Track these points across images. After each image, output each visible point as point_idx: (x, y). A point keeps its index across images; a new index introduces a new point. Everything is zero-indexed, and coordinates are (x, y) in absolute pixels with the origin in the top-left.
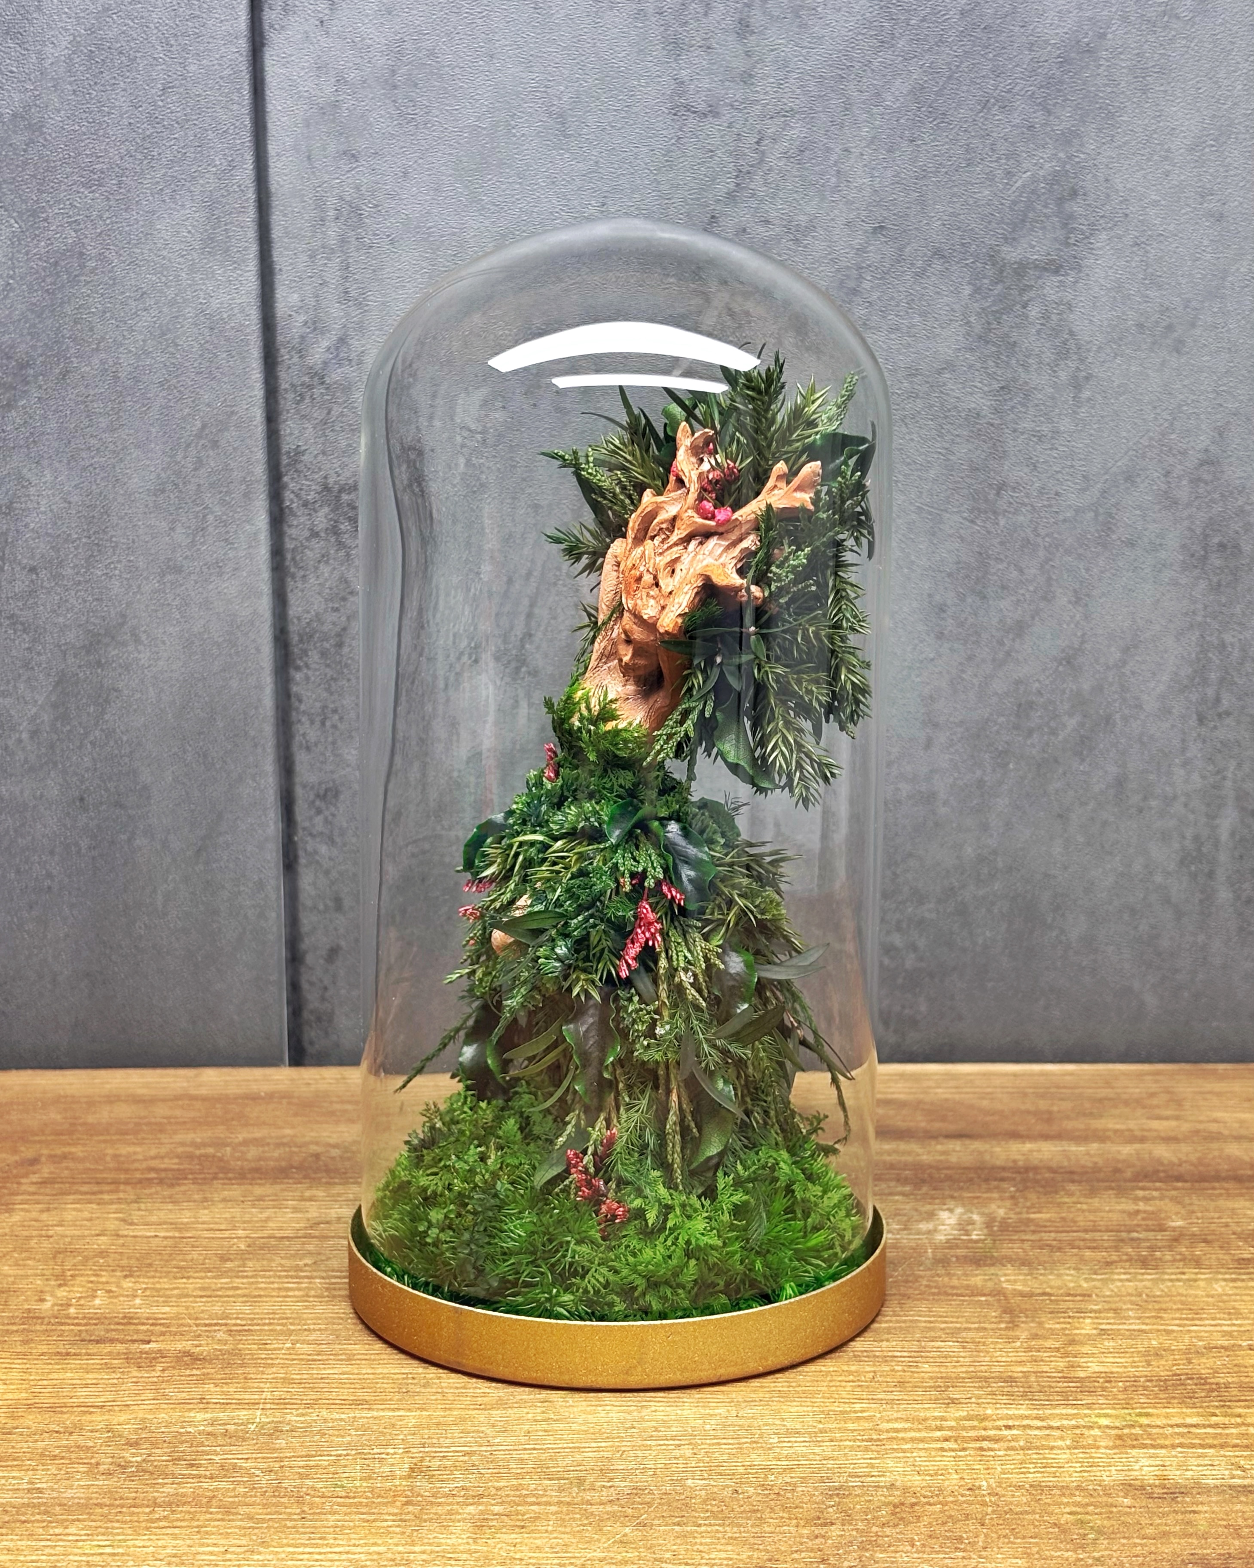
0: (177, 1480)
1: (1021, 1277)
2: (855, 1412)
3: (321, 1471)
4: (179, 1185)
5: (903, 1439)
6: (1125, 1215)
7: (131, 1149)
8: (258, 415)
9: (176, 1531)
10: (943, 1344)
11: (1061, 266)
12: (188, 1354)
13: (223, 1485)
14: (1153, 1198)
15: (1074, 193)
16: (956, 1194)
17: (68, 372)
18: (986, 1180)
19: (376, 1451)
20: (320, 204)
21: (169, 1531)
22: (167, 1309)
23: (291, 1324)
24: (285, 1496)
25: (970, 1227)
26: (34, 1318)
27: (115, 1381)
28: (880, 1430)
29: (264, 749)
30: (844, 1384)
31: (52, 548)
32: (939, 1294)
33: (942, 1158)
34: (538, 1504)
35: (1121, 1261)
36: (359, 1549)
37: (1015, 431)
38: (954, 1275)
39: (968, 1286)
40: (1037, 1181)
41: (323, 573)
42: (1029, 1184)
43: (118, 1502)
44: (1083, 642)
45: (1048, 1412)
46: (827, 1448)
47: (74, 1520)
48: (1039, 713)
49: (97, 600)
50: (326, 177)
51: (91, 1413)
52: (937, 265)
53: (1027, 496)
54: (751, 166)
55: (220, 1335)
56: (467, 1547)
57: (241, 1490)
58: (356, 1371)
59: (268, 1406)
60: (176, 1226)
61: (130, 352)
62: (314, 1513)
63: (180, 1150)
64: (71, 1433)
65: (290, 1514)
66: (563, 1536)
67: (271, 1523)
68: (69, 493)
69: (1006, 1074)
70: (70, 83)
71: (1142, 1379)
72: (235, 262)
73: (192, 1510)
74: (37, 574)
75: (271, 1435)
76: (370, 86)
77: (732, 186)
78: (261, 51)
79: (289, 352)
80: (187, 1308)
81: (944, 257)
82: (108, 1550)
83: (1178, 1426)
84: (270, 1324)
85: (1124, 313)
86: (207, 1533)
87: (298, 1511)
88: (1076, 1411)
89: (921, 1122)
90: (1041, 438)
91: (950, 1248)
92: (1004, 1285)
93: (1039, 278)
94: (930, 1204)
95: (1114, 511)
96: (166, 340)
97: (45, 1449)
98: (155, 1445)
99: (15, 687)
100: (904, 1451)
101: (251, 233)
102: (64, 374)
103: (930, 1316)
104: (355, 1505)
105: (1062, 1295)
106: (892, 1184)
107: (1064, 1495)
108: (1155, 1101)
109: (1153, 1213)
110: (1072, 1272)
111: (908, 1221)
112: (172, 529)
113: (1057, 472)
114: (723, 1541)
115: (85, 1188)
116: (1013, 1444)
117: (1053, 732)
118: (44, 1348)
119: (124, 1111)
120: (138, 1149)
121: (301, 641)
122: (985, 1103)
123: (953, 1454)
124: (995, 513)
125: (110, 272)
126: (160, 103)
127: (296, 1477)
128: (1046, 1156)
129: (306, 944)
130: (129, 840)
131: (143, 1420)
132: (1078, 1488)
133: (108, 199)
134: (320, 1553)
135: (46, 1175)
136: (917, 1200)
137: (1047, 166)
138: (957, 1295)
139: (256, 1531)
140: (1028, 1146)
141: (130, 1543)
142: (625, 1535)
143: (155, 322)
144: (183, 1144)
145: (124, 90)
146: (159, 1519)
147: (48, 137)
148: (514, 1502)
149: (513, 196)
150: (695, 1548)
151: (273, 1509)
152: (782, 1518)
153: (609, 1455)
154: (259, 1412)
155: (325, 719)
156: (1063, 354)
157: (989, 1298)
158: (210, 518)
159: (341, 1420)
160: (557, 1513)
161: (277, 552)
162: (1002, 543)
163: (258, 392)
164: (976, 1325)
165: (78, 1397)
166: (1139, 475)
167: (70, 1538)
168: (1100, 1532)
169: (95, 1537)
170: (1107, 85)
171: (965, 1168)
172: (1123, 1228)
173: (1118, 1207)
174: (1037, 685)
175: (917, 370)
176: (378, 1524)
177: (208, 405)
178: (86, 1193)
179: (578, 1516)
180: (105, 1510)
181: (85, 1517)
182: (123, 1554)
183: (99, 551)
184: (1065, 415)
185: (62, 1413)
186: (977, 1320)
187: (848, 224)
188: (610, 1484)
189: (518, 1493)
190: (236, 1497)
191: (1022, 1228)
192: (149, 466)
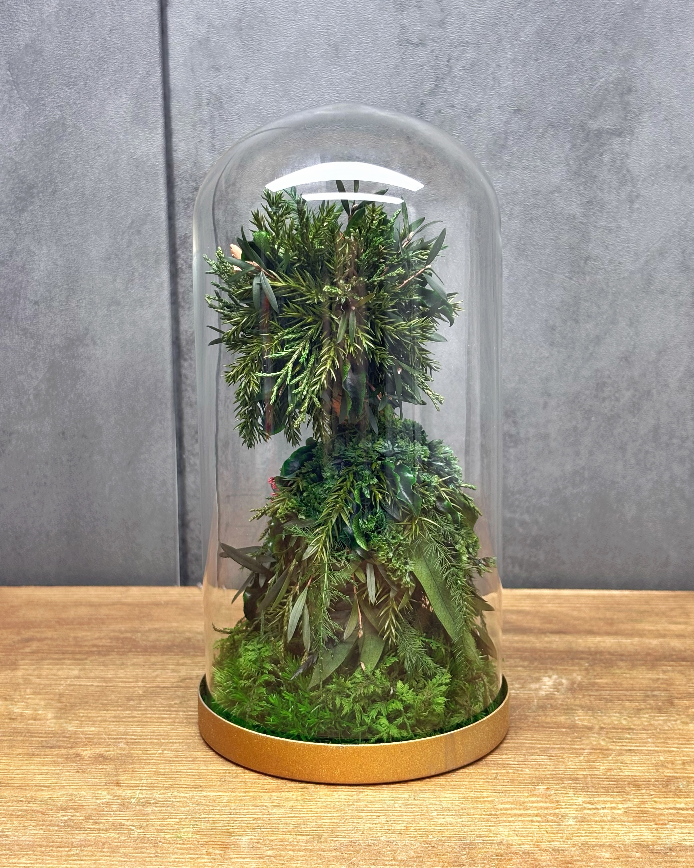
0: (86, 832)
1: (588, 718)
2: (483, 797)
3: (170, 828)
4: (109, 655)
5: (510, 814)
6: (650, 681)
7: (84, 634)
8: (163, 215)
9: (83, 862)
10: (538, 757)
11: (622, 132)
12: (102, 756)
13: (112, 835)
14: (668, 671)
15: (630, 90)
16: (554, 667)
17: (56, 191)
18: (572, 659)
19: (203, 816)
20: (198, 95)
21: (78, 862)
22: (93, 729)
23: (163, 739)
24: (147, 843)
25: (560, 687)
26: (17, 732)
27: (58, 771)
28: (497, 809)
29: (166, 405)
30: (478, 780)
31: (47, 291)
32: (538, 727)
33: (547, 645)
34: (293, 850)
35: (646, 708)
37: (595, 226)
38: (549, 715)
39: (555, 723)
40: (601, 660)
42: (596, 662)
43: (51, 844)
44: (635, 348)
45: (596, 799)
46: (465, 819)
47: (24, 855)
48: (609, 389)
49: (73, 320)
50: (202, 81)
51: (43, 790)
52: (551, 131)
53: (603, 264)
54: (444, 75)
55: (122, 745)
57: (123, 838)
58: (197, 768)
59: (144, 788)
60: (104, 679)
61: (91, 180)
62: (163, 853)
63: (112, 634)
64: (29, 802)
65: (150, 853)
67: (137, 859)
69: (588, 596)
70: (57, 27)
71: (653, 780)
72: (150, 129)
73: (94, 849)
74: (39, 306)
75: (143, 805)
76: (226, 29)
77: (433, 86)
78: (166, 9)
79: (181, 180)
80: (105, 728)
81: (554, 127)
83: (671, 809)
84: (151, 739)
85: (658, 159)
87: (154, 852)
88: (612, 799)
89: (537, 624)
90: (610, 231)
91: (547, 699)
92: (577, 722)
93: (609, 139)
94: (538, 673)
95: (653, 272)
96: (112, 173)
97: (13, 811)
98: (76, 810)
99: (26, 370)
100: (509, 822)
101: (160, 113)
102: (54, 192)
103: (532, 740)
104: (187, 849)
105: (610, 729)
106: (517, 660)
108: (673, 613)
109: (667, 680)
110: (617, 715)
111: (524, 683)
112: (115, 280)
113: (620, 250)
115: (56, 656)
117: (617, 400)
118: (20, 751)
119: (83, 611)
120: (89, 634)
121: (187, 344)
122: (575, 613)
123: (538, 824)
124: (584, 273)
125: (80, 134)
126: (108, 39)
127: (155, 831)
128: (608, 645)
129: (190, 516)
130: (90, 456)
131: (71, 795)
132: (610, 846)
133: (79, 93)
135: (35, 648)
136: (530, 670)
137: (614, 74)
138: (549, 728)
139: (128, 863)
140: (598, 639)
143: (105, 163)
144: (114, 631)
145: (88, 31)
146: (73, 855)
147: (45, 58)
148: (279, 849)
149: (308, 91)
151: (139, 850)
152: (435, 861)
153: (338, 821)
154: (138, 792)
156: (623, 182)
157: (568, 730)
158: (136, 274)
159: (185, 797)
160: (303, 856)
161: (174, 294)
162: (588, 291)
163: (163, 202)
164: (559, 746)
165: (36, 780)
166: (667, 252)
170: (649, 28)
171: (561, 652)
172: (649, 689)
173: (648, 676)
174: (608, 372)
175: (539, 191)
176: (199, 860)
177: (135, 210)
178: (56, 659)
179: (316, 858)
180: (43, 849)
181: (31, 852)
183: (74, 293)
184: (625, 218)
185: (26, 790)
186: (559, 743)
187: (500, 108)
188: (336, 839)
189: (282, 843)
190: (119, 842)
191: (590, 688)
192: (102, 244)
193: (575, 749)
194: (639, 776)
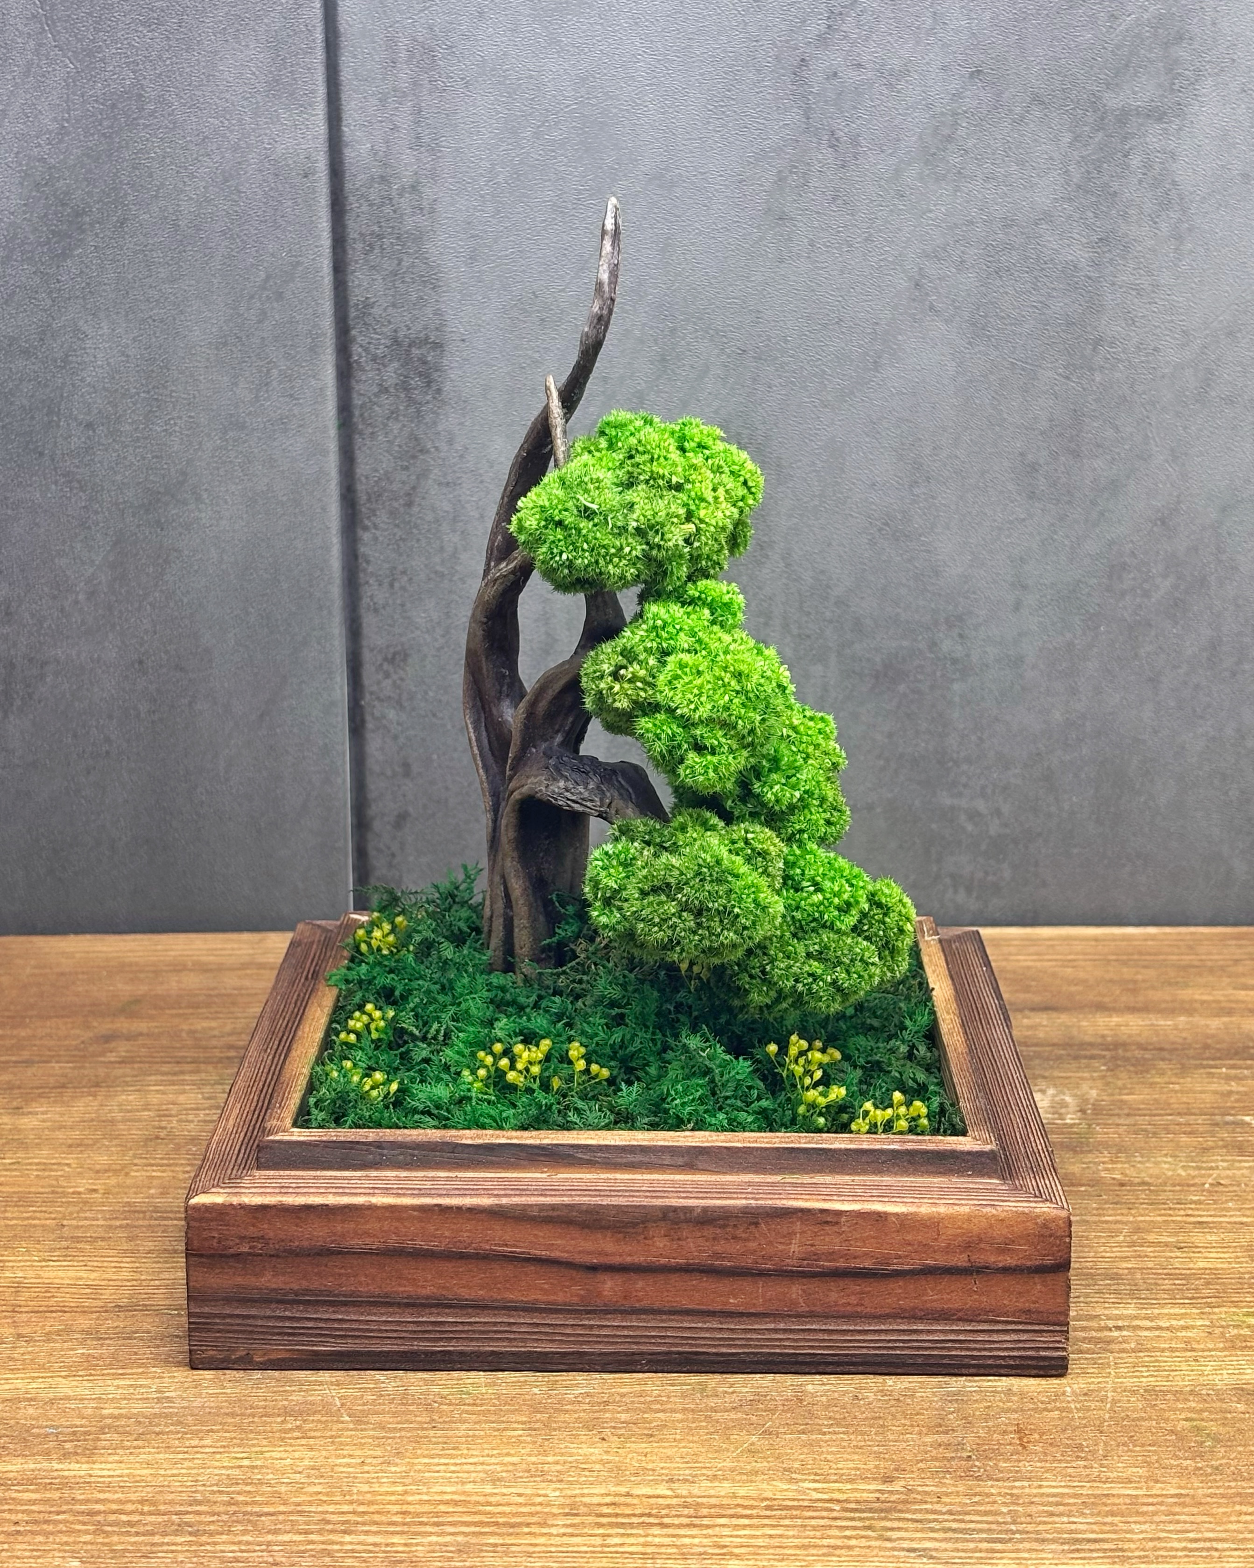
1: (1119, 1165)
6: (1217, 1096)
7: (205, 1024)
8: (325, 265)
9: (312, 1441)
11: (1165, 113)
14: (1245, 1078)
15: (1180, 37)
16: (1047, 1074)
17: (125, 220)
18: (1076, 1058)
20: (391, 45)
21: (304, 1442)
24: (413, 1404)
25: (1063, 1111)
26: (135, 1212)
29: (330, 613)
31: (109, 403)
33: (1030, 1033)
34: (663, 1411)
35: (1217, 1147)
36: (493, 1460)
37: (1113, 284)
40: (1127, 1059)
41: (392, 430)
42: (1119, 1062)
43: (249, 1411)
44: (1179, 501)
45: (1156, 1311)
47: (208, 1431)
48: (1132, 575)
49: (157, 457)
50: (398, 17)
52: (1036, 111)
53: (1125, 351)
54: (843, 7)
56: (599, 1457)
61: (191, 199)
62: (445, 1422)
65: (420, 1422)
66: (691, 1445)
67: (403, 1434)
68: (127, 346)
71: (1247, 1276)
72: (301, 106)
73: (324, 1419)
74: (94, 431)
77: (823, 28)
79: (358, 199)
81: (1043, 103)
82: (246, 1463)
86: (341, 1443)
87: (428, 1419)
88: (1183, 1311)
90: (1139, 292)
92: (1103, 1174)
93: (1142, 125)
95: (1214, 367)
96: (230, 187)
97: (169, 1355)
99: (72, 547)
101: (319, 75)
102: (122, 222)
104: (484, 1413)
105: (1161, 1185)
107: (1178, 1400)
108: (1240, 969)
109: (1246, 1094)
110: (1170, 1159)
112: (236, 384)
113: (1156, 327)
114: (849, 1450)
115: (165, 1068)
116: (1125, 1346)
117: (1147, 594)
118: (150, 1245)
119: (192, 981)
120: (214, 1024)
121: (369, 500)
122: (1068, 972)
124: (1091, 368)
125: (169, 115)
127: (421, 1383)
128: (1135, 1030)
129: (373, 810)
130: (190, 704)
132: (1192, 1392)
133: (168, 38)
134: (456, 1464)
135: (123, 1054)
137: (1152, 8)
139: (390, 1441)
140: (1115, 1020)
141: (267, 1455)
142: (752, 1444)
143: (217, 168)
146: (291, 1430)
148: (639, 1409)
150: (822, 1457)
151: (403, 1418)
152: (904, 1425)
155: (394, 579)
156: (1164, 204)
157: (1089, 1188)
158: (275, 372)
160: (682, 1421)
161: (345, 408)
162: (1097, 400)
167: (207, 1450)
168: (1217, 1440)
169: (231, 1449)
171: (1054, 1045)
172: (1216, 1111)
173: (1210, 1087)
176: (509, 1433)
177: (272, 255)
178: (167, 1074)
179: (704, 1424)
180: (238, 1420)
181: (218, 1427)
182: (262, 1467)
183: (159, 406)
186: (1077, 1212)
187: (944, 68)
188: (731, 1390)
189: (642, 1399)
190: (364, 1404)
191: (1116, 1112)
192: (210, 318)
193: (1107, 1222)
194: (1222, 1269)
